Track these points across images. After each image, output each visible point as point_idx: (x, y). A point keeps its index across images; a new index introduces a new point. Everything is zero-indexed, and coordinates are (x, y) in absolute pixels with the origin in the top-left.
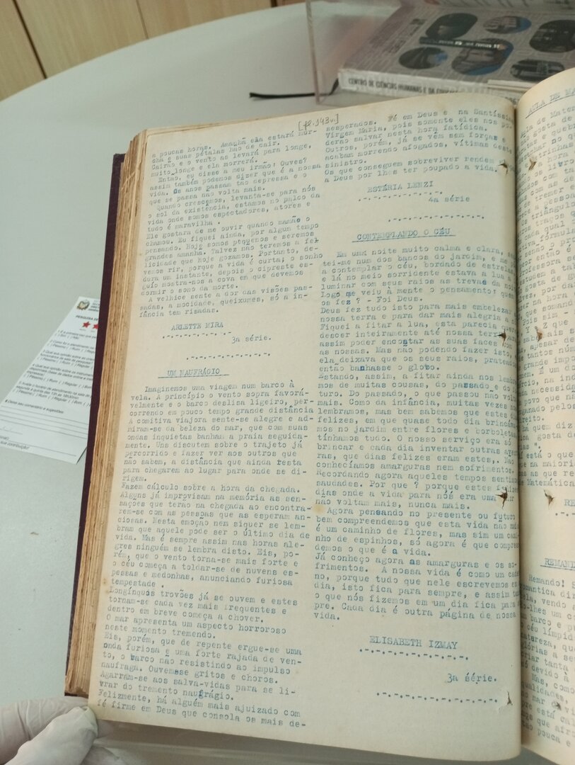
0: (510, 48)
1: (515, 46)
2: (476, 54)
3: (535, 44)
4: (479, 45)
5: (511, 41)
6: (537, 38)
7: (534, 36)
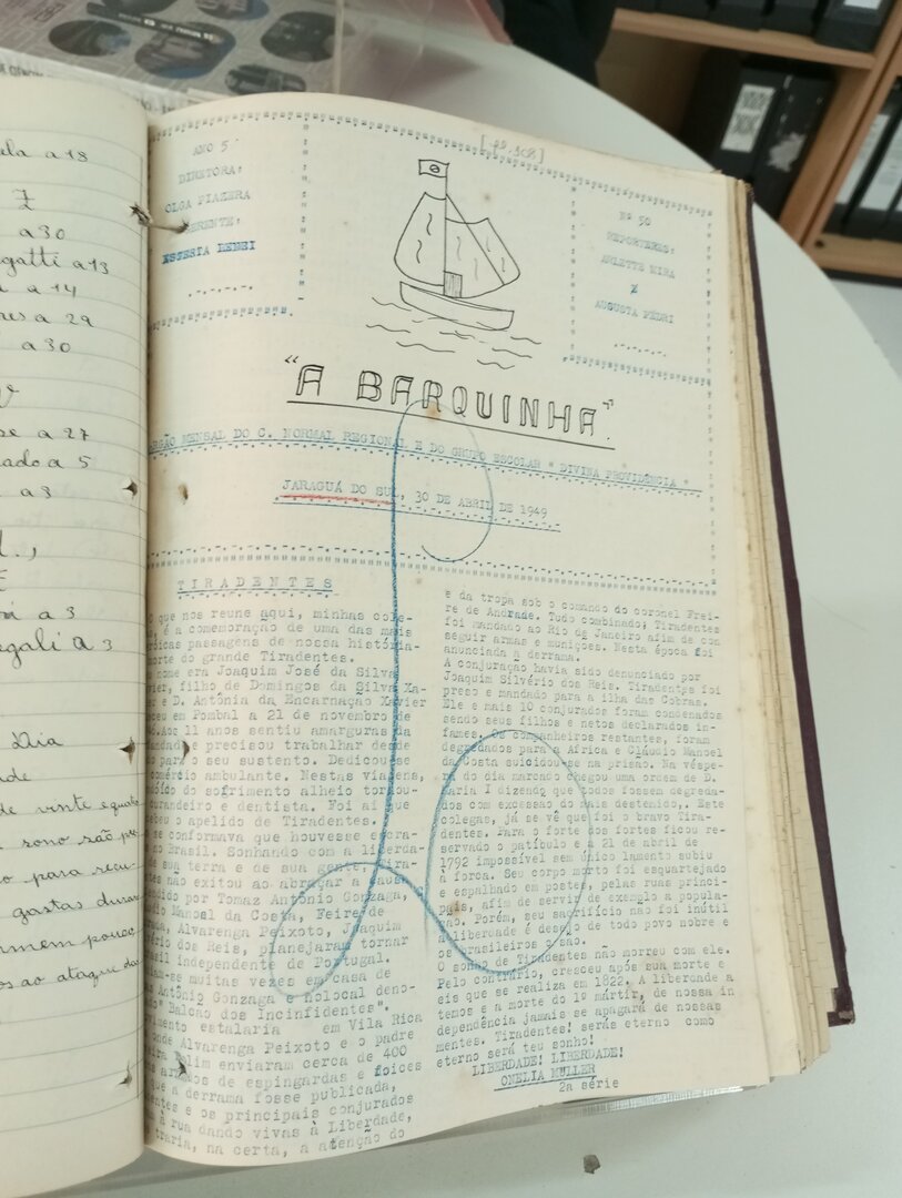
0: (229, 42)
1: (238, 41)
2: (177, 44)
3: (269, 43)
4: (182, 30)
5: (234, 33)
6: (273, 34)
7: (270, 30)
